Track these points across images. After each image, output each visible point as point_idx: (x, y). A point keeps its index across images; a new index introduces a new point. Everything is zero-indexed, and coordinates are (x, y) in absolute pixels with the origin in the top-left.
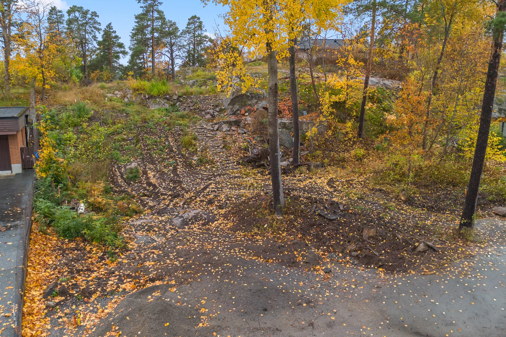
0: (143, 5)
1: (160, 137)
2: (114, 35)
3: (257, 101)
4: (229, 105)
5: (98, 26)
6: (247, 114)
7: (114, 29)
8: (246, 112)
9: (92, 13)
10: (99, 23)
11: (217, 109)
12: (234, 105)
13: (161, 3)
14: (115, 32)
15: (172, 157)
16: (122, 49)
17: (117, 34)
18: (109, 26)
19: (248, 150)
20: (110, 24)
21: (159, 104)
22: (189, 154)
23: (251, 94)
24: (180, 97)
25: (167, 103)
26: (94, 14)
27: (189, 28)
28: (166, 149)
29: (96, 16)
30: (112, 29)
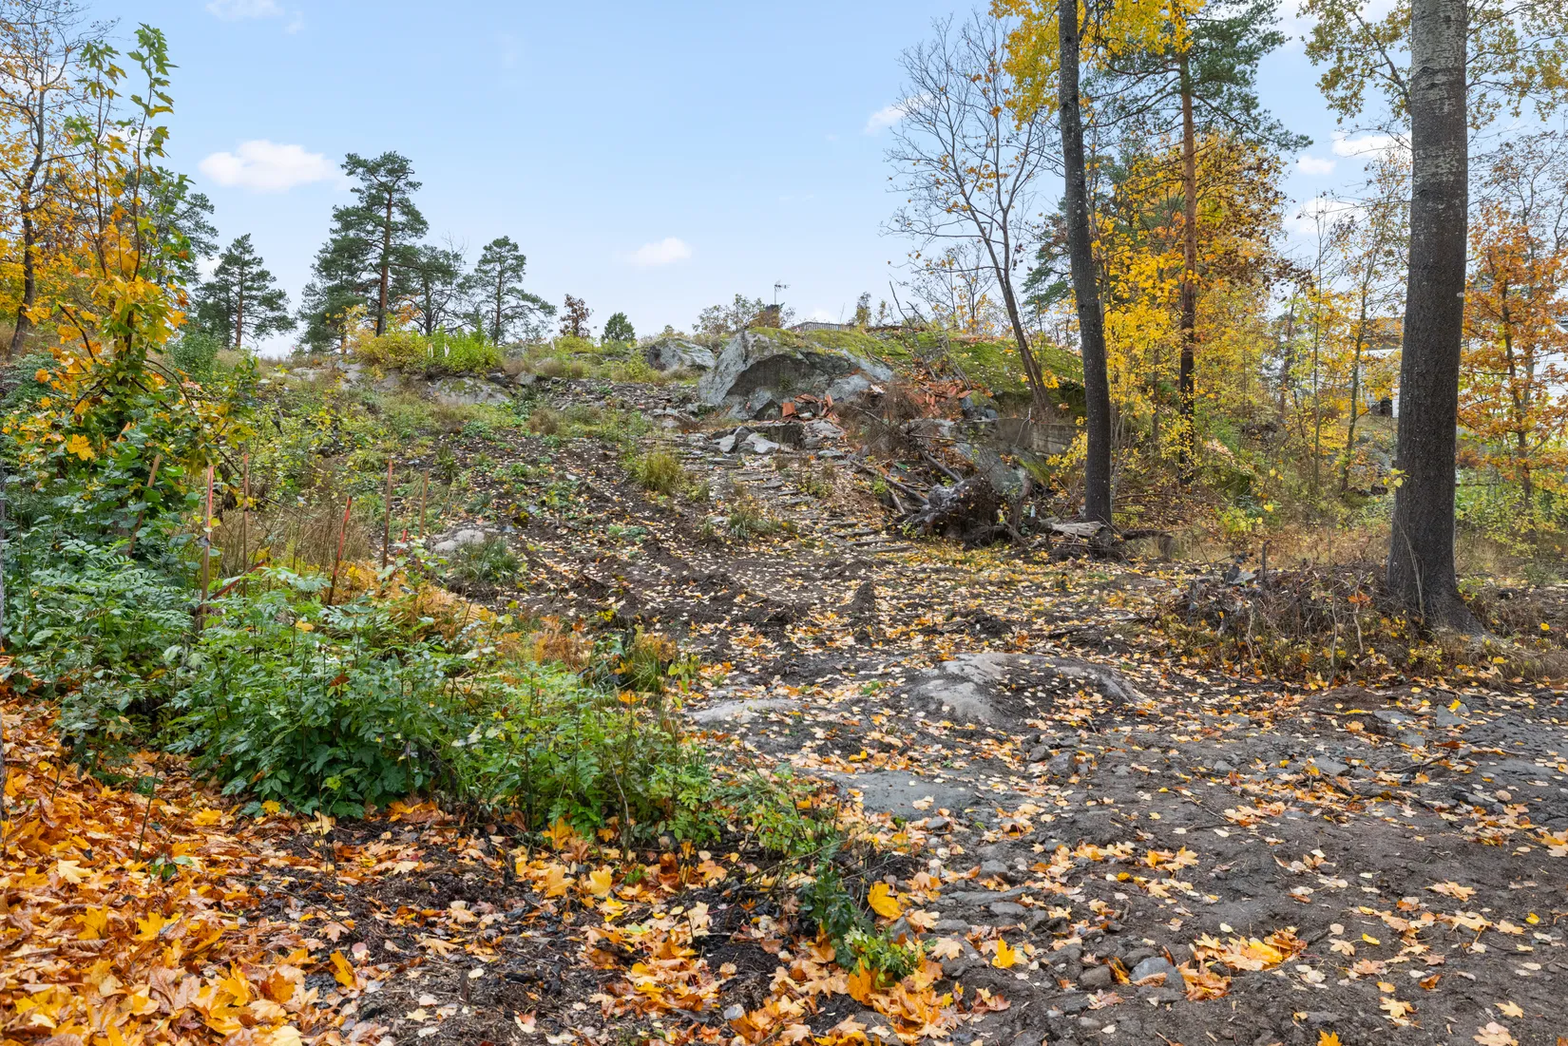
0: (362, 185)
1: (534, 463)
2: (255, 269)
3: (832, 380)
4: (730, 393)
5: (205, 238)
6: (807, 415)
7: (255, 255)
8: (800, 410)
9: (195, 197)
10: (213, 229)
11: (690, 407)
12: (747, 393)
13: (413, 185)
14: (260, 262)
15: (620, 517)
16: (277, 314)
17: (264, 267)
18: (242, 243)
19: (892, 500)
20: (246, 237)
21: (474, 392)
22: (681, 504)
23: (808, 355)
24: (539, 379)
25: (501, 392)
26: (201, 202)
27: (486, 272)
28: (579, 494)
29: (204, 207)
30: (250, 252)
